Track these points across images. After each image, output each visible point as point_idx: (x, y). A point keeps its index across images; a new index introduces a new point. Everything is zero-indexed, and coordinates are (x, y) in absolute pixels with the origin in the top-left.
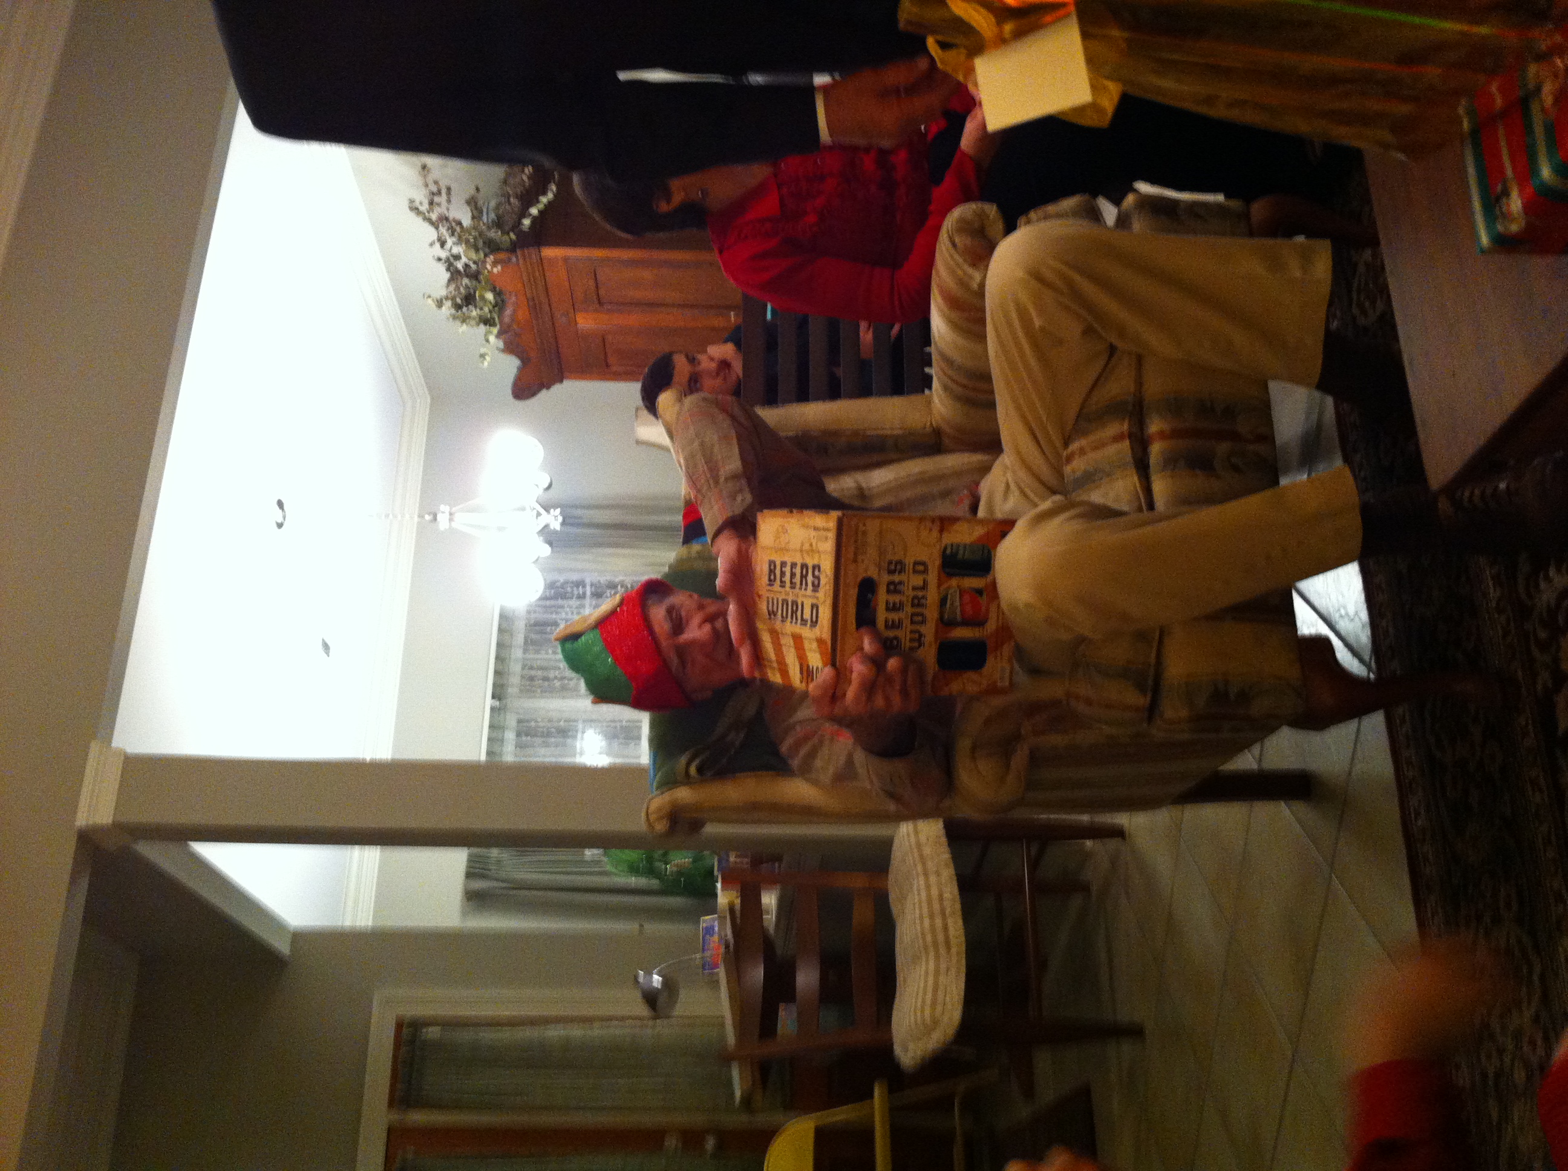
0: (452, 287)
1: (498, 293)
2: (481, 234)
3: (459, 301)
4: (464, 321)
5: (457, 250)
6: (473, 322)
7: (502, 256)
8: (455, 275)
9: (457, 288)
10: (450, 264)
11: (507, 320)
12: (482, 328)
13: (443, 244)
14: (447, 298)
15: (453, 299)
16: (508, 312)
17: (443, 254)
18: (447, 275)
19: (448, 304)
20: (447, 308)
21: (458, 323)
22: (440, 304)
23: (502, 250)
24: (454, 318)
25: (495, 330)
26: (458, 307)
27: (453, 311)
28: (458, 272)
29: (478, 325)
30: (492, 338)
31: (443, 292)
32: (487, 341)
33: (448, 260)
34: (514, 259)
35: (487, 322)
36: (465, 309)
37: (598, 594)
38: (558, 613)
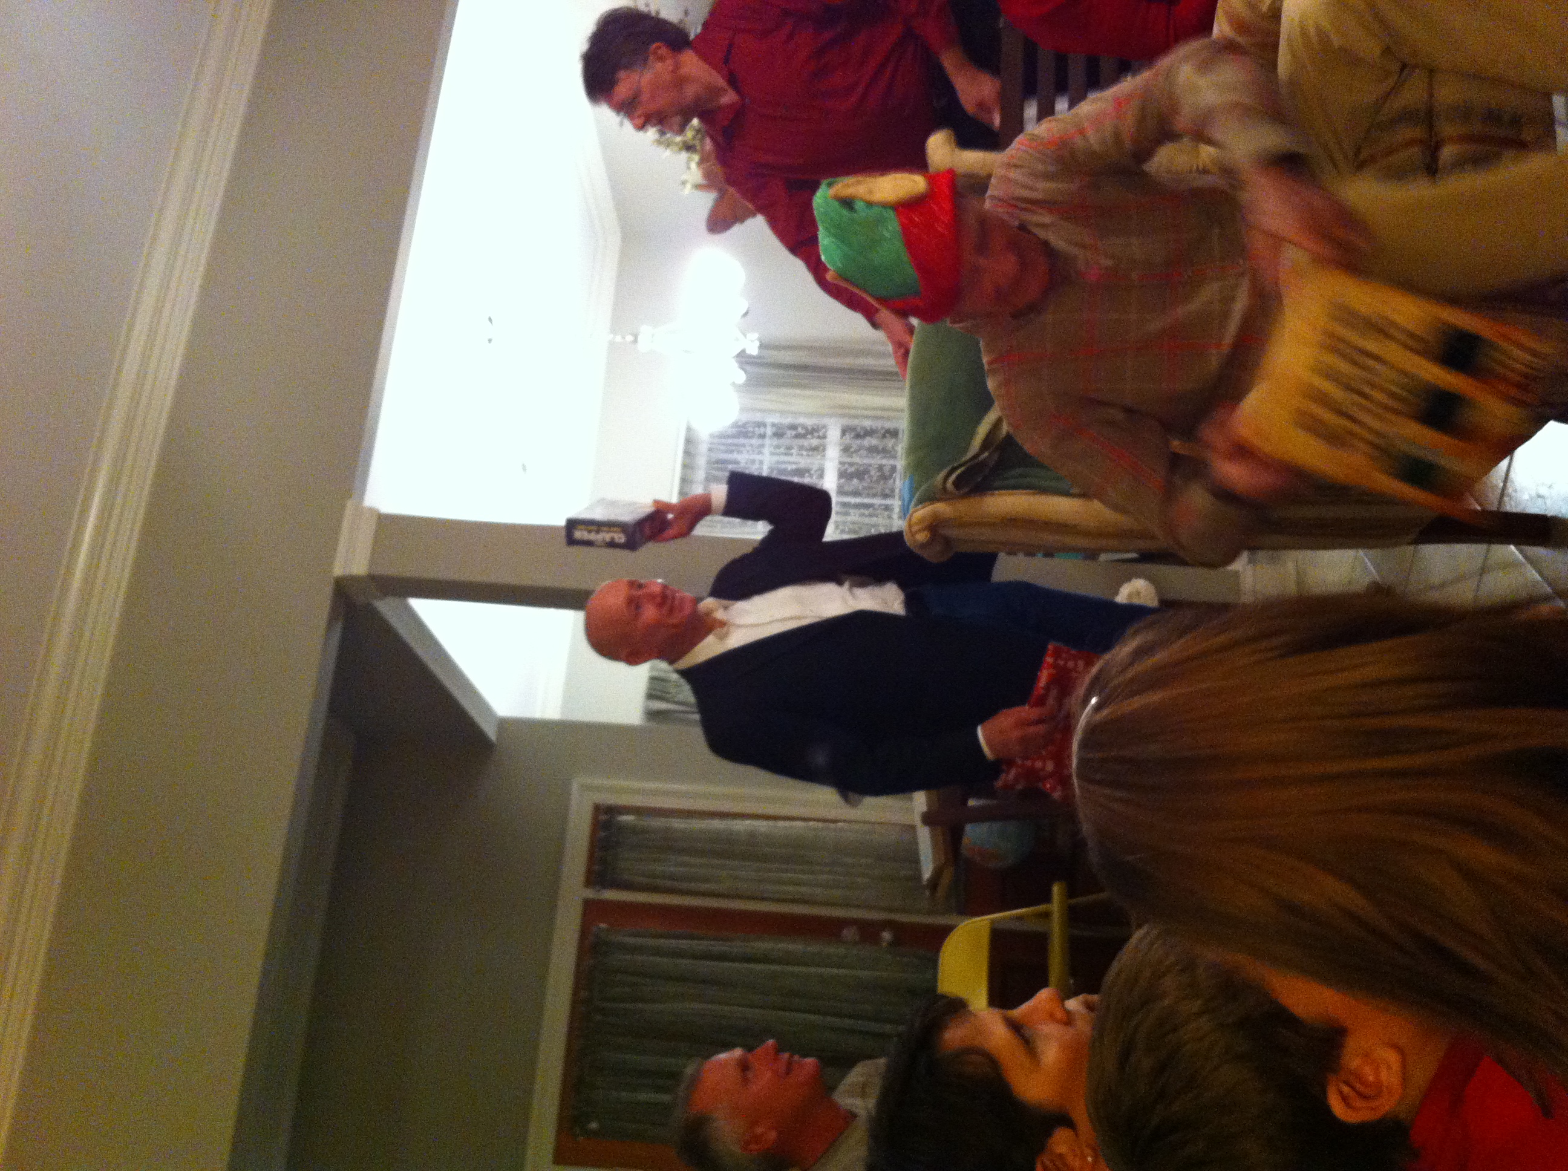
4: (668, 145)
12: (684, 155)
21: (661, 149)
24: (659, 142)
25: (696, 158)
27: (657, 138)
29: (680, 150)
30: (693, 165)
32: (689, 168)
35: (689, 148)
37: (778, 434)
38: (739, 452)
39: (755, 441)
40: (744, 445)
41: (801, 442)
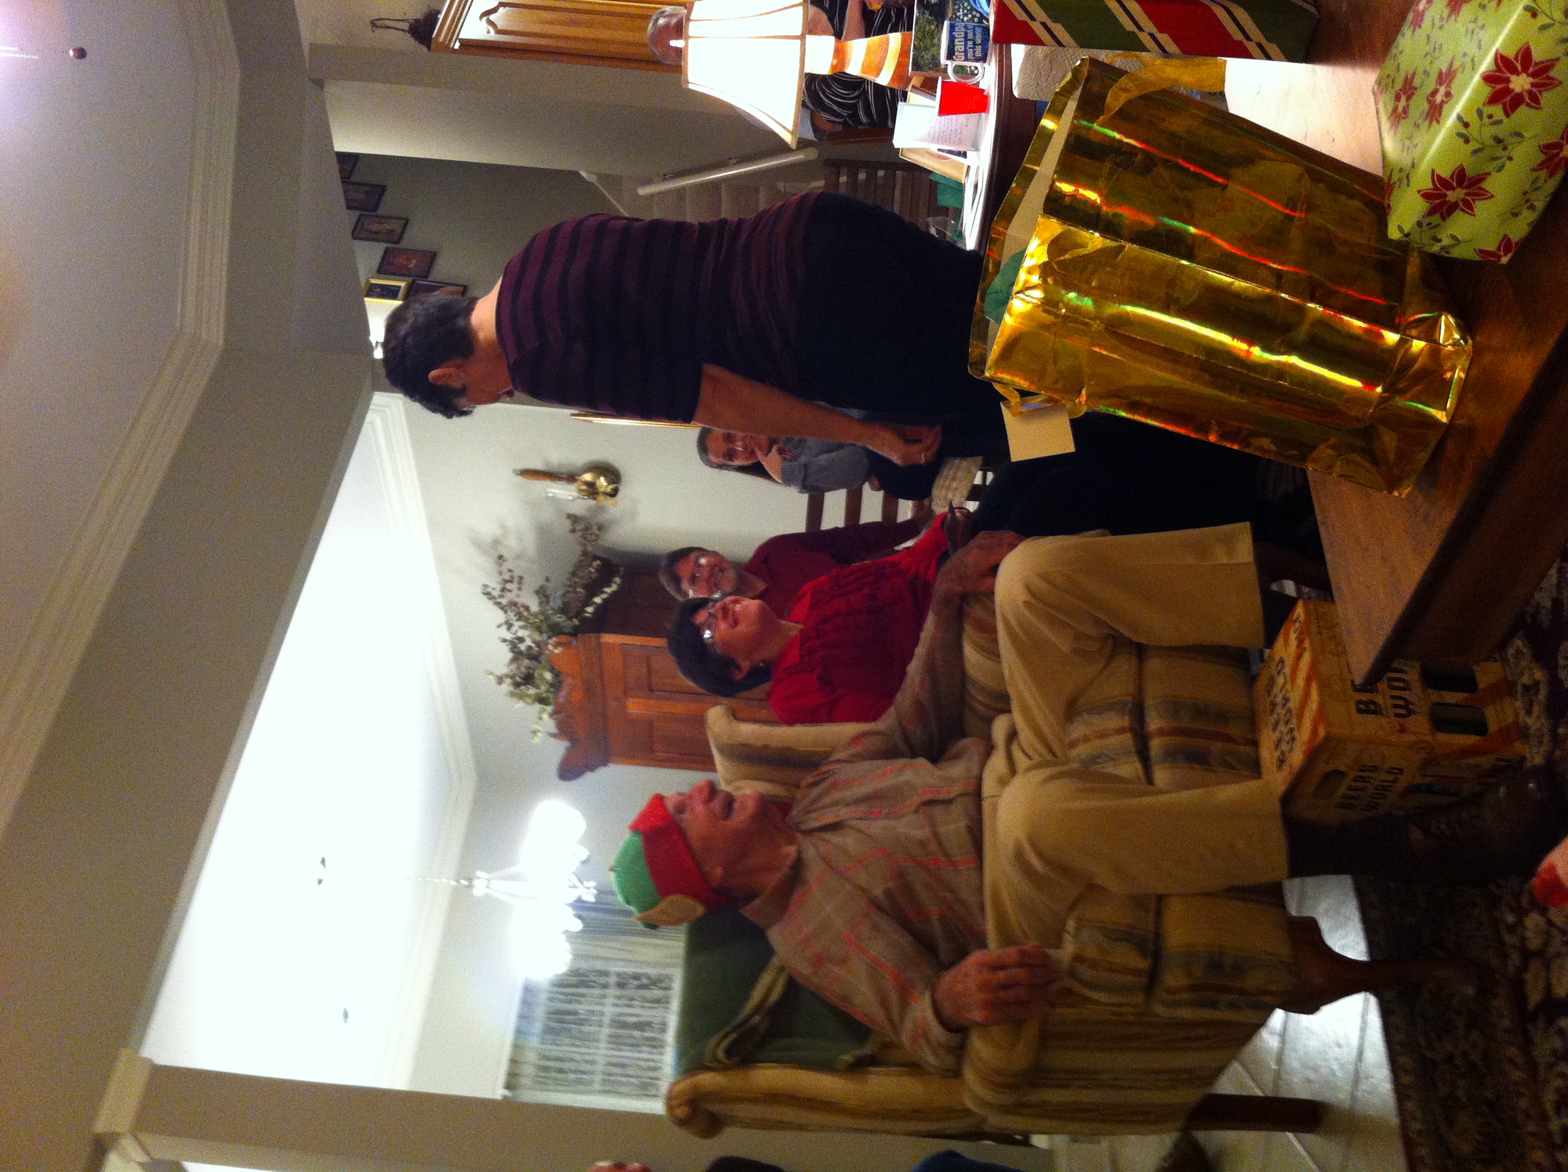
0: (514, 666)
1: (557, 675)
2: (547, 618)
3: (518, 679)
4: (521, 697)
5: (522, 633)
6: (529, 700)
7: (564, 639)
8: (517, 655)
9: (518, 668)
10: (514, 645)
11: (561, 700)
12: (538, 706)
13: (510, 626)
14: (507, 676)
15: (512, 677)
16: (563, 693)
17: (509, 636)
18: (510, 655)
19: (508, 681)
20: (507, 686)
21: (515, 700)
22: (500, 680)
23: (564, 633)
24: (512, 694)
25: (549, 709)
26: (517, 685)
27: (511, 688)
28: (520, 653)
29: (534, 702)
30: (545, 716)
31: (505, 670)
32: (541, 718)
33: (511, 642)
34: (574, 643)
35: (542, 701)
36: (523, 687)
37: (621, 985)
38: (580, 1003)
39: (597, 992)
40: (582, 995)
41: (642, 992)
